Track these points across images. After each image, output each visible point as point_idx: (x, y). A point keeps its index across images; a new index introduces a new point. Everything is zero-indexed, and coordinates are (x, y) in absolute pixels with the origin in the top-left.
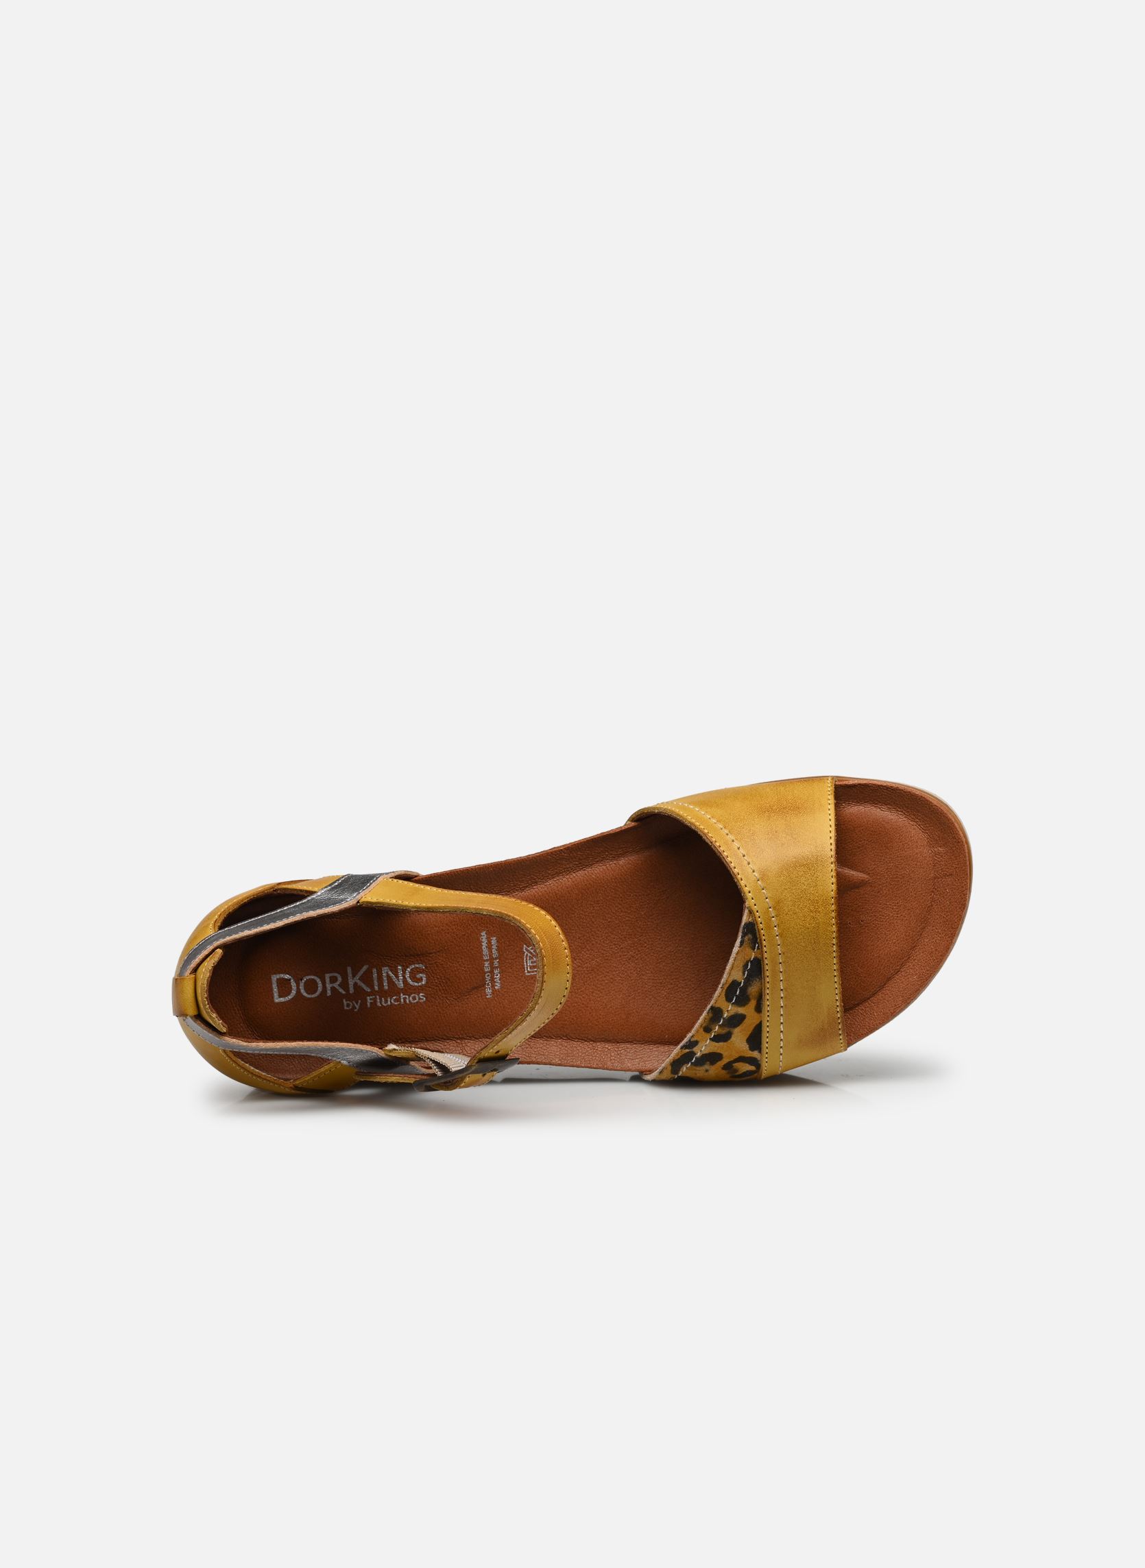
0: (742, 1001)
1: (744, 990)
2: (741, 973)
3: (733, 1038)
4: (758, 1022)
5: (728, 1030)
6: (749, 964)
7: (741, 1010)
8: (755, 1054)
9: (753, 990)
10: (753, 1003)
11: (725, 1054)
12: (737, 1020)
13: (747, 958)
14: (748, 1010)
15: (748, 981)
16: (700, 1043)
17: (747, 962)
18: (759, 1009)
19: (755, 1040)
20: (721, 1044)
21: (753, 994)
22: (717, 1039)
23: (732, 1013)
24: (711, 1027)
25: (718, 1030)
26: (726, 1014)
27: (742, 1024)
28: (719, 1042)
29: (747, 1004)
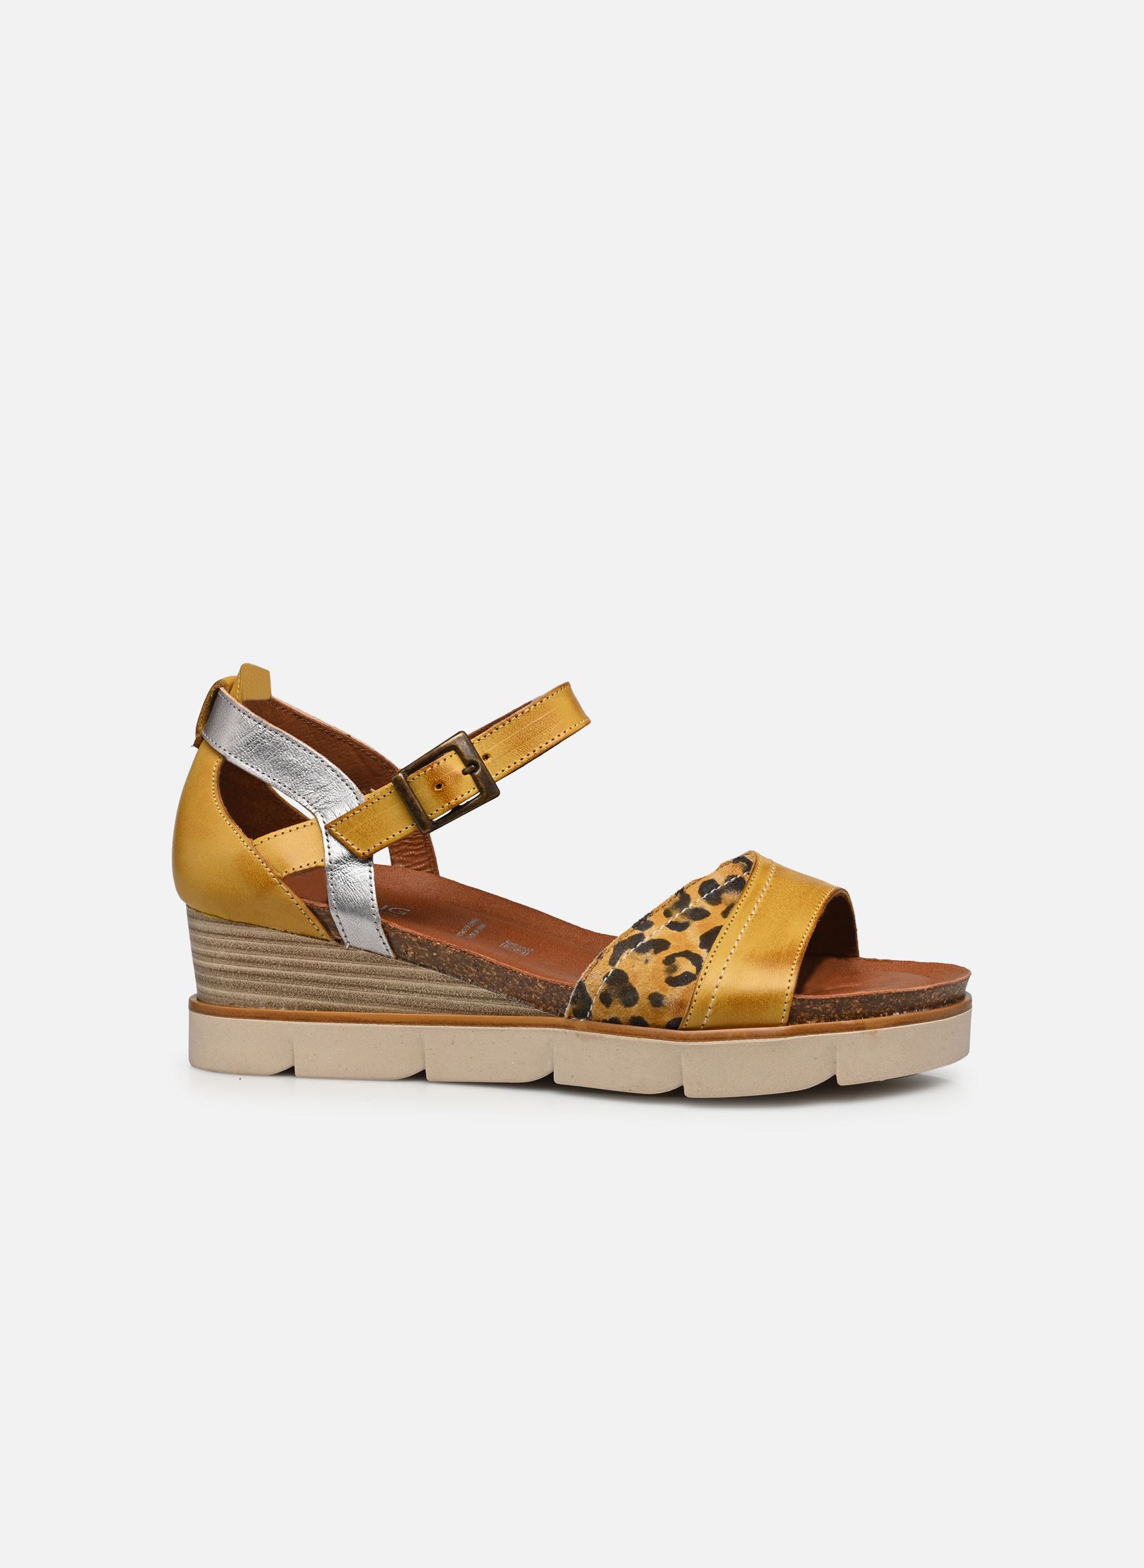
0: (713, 900)
1: (719, 893)
2: (722, 881)
3: (688, 931)
4: (718, 925)
5: (687, 920)
6: (734, 878)
7: (708, 907)
8: (703, 953)
9: (728, 897)
10: (722, 907)
11: (673, 943)
12: (700, 914)
13: (735, 874)
14: (715, 911)
15: (729, 888)
16: (653, 927)
17: (733, 876)
18: (725, 914)
19: (708, 940)
20: (675, 932)
21: (727, 900)
22: (674, 926)
23: (698, 906)
24: (673, 912)
25: (677, 916)
26: (691, 905)
27: (704, 920)
28: (673, 930)
29: (717, 905)
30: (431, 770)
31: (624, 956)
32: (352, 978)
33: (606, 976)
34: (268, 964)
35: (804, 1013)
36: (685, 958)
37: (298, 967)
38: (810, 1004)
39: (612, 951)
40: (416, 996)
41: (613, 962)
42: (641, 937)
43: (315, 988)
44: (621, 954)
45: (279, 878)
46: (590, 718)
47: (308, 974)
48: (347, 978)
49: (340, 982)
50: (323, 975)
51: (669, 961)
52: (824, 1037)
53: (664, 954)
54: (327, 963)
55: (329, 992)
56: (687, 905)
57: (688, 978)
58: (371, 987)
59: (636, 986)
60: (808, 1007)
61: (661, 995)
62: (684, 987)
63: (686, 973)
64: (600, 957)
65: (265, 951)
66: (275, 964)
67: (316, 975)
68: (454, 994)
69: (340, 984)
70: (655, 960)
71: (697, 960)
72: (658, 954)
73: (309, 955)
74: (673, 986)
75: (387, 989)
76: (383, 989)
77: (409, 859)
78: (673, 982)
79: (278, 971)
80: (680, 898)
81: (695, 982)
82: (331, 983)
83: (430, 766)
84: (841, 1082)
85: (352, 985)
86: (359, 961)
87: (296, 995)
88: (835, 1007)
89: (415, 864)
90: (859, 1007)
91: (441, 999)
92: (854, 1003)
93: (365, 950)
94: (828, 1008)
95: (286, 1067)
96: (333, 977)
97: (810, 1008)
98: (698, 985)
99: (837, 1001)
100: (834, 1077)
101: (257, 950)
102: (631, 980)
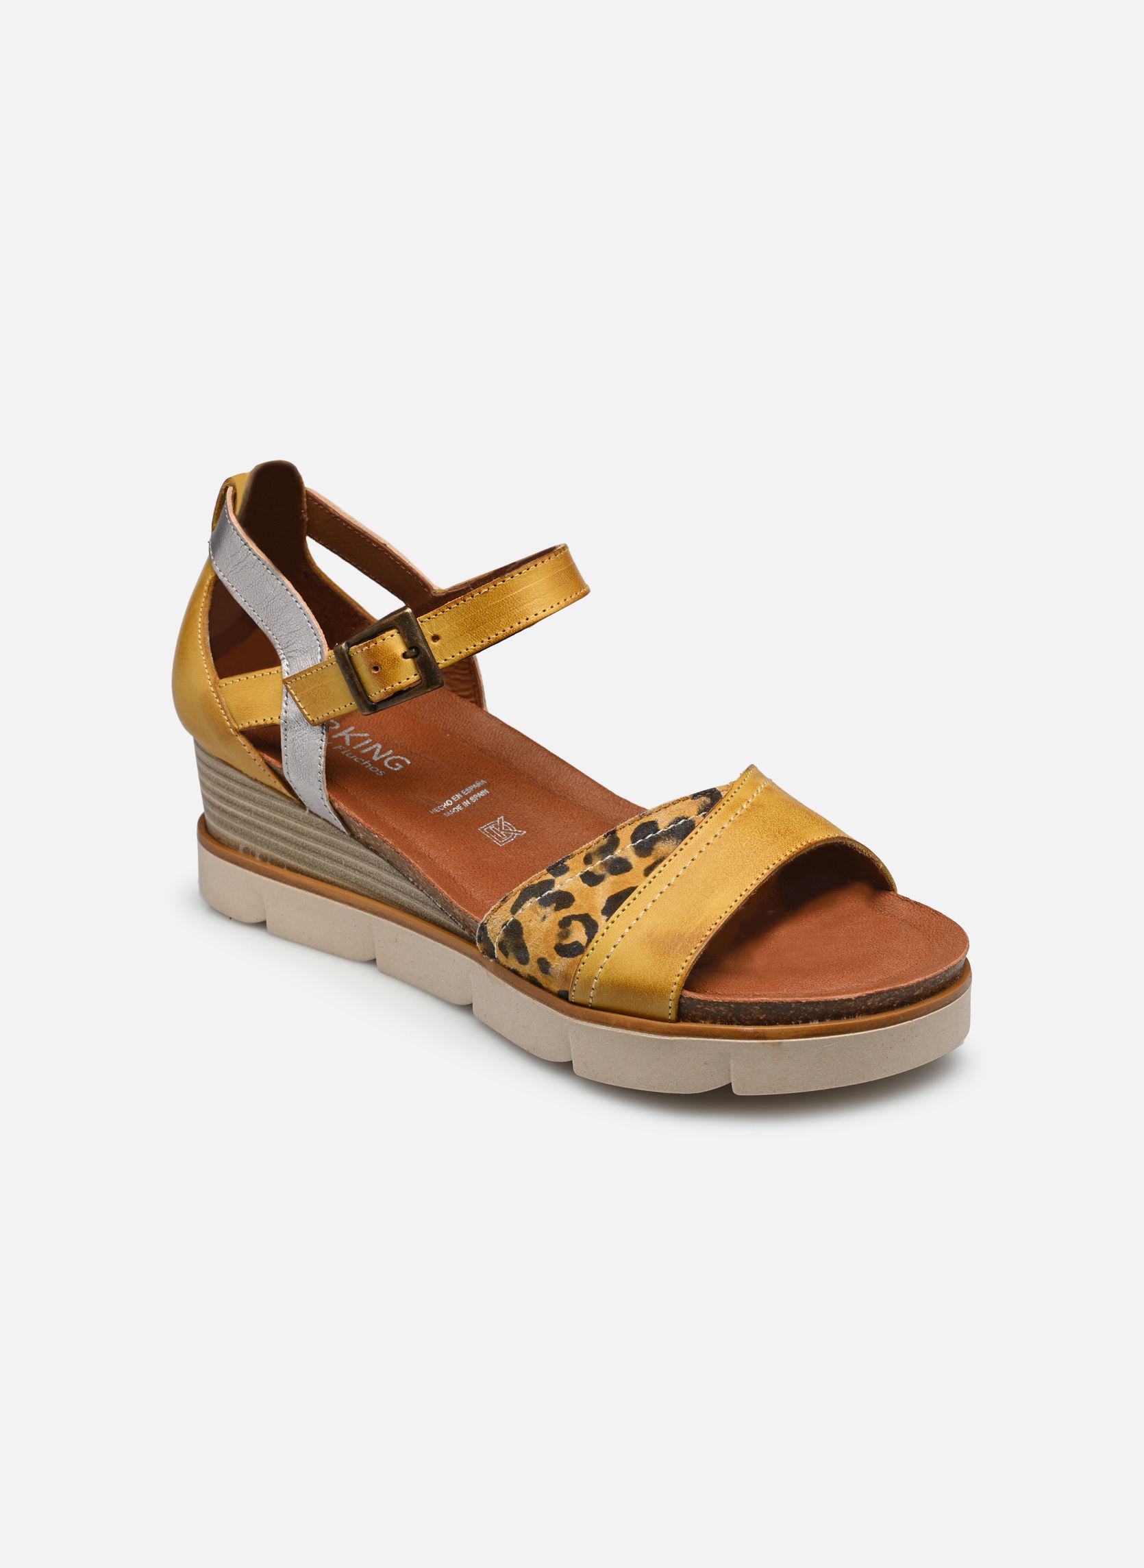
0: (643, 850)
1: (654, 840)
2: (667, 823)
3: (600, 887)
4: (635, 886)
5: (604, 873)
6: (683, 820)
7: (633, 859)
8: (601, 920)
9: (661, 847)
10: (649, 861)
11: (578, 901)
12: (621, 866)
13: (687, 814)
14: (639, 865)
15: (670, 834)
16: (567, 874)
17: (683, 818)
18: (648, 871)
19: (614, 903)
20: (586, 885)
21: (659, 852)
22: (586, 877)
23: (624, 856)
24: (594, 857)
25: (596, 866)
26: (618, 853)
27: (621, 875)
28: (584, 883)
29: (645, 857)
30: (368, 650)
31: (528, 904)
32: (314, 845)
33: (505, 924)
34: (243, 808)
35: (696, 1011)
36: (581, 924)
37: (268, 819)
38: (700, 1005)
39: (517, 896)
40: (369, 880)
41: (514, 910)
42: (551, 884)
43: (284, 845)
44: (524, 902)
45: (235, 730)
46: (590, 588)
47: (277, 829)
48: (311, 843)
49: (304, 845)
50: (289, 835)
51: (565, 923)
52: (715, 1042)
53: (565, 913)
54: (292, 823)
55: (296, 853)
56: (612, 853)
57: (575, 950)
58: (330, 858)
59: (528, 945)
60: (699, 1006)
61: (548, 962)
62: (570, 960)
63: (576, 943)
64: (504, 901)
65: (240, 795)
66: (249, 811)
67: (284, 833)
68: (399, 888)
69: (304, 848)
70: (554, 916)
71: (591, 927)
72: (558, 912)
73: (276, 810)
74: (560, 955)
75: (345, 865)
76: (342, 863)
77: (455, 682)
78: (562, 950)
79: (252, 819)
80: (609, 841)
81: (582, 955)
82: (297, 845)
83: (366, 645)
84: (736, 1090)
85: (314, 852)
86: (319, 828)
87: (268, 847)
88: (731, 1011)
89: (462, 690)
90: (762, 1014)
91: (390, 890)
92: (755, 1009)
93: (324, 819)
94: (722, 1011)
95: (260, 919)
96: (299, 839)
97: (702, 1008)
98: (583, 960)
99: (732, 1006)
100: (730, 1085)
101: (233, 791)
102: (524, 936)
